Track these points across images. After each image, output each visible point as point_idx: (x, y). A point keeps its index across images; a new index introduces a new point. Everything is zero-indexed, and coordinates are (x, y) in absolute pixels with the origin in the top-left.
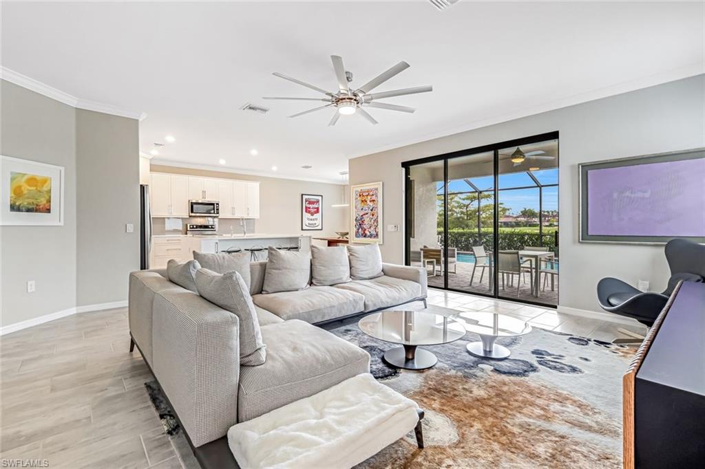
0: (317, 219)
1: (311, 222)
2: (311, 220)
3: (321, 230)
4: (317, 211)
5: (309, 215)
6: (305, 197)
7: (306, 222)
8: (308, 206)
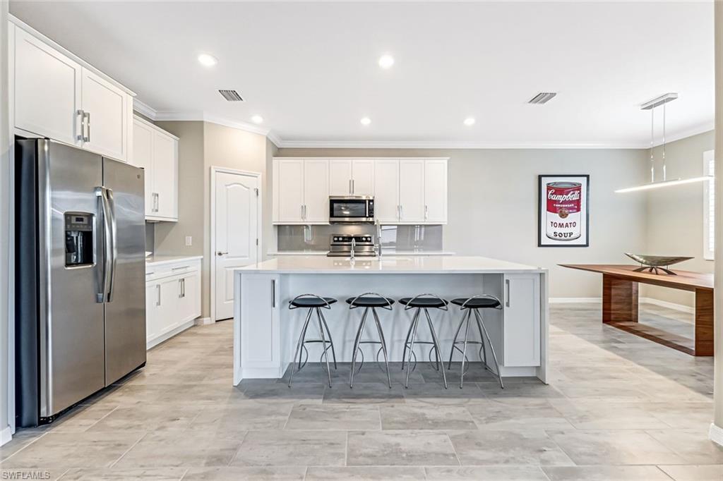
0: (574, 224)
1: (559, 230)
2: (561, 225)
3: (587, 245)
4: (576, 205)
5: (555, 217)
6: (545, 181)
7: (547, 229)
8: (554, 198)
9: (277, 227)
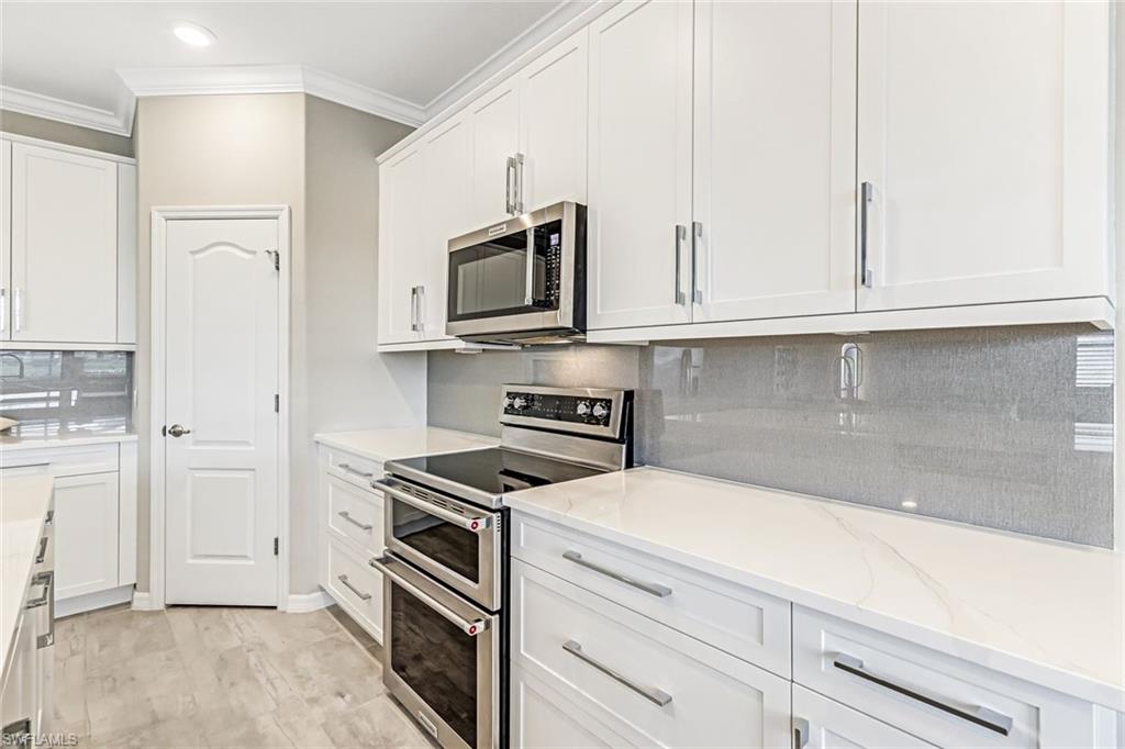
9: (425, 358)
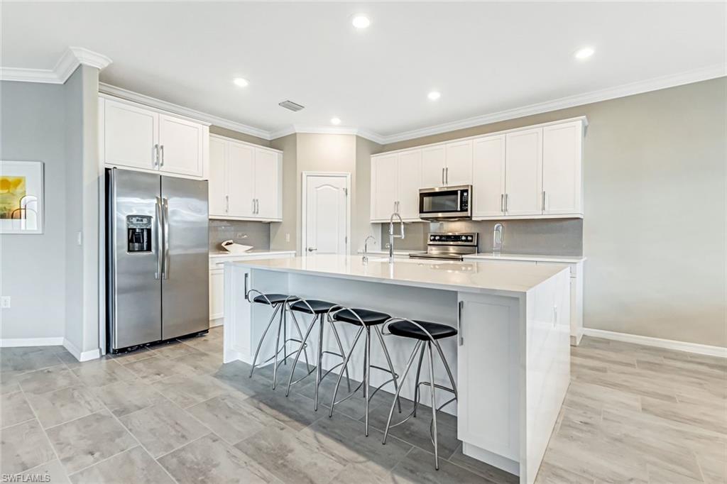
9: (380, 225)
